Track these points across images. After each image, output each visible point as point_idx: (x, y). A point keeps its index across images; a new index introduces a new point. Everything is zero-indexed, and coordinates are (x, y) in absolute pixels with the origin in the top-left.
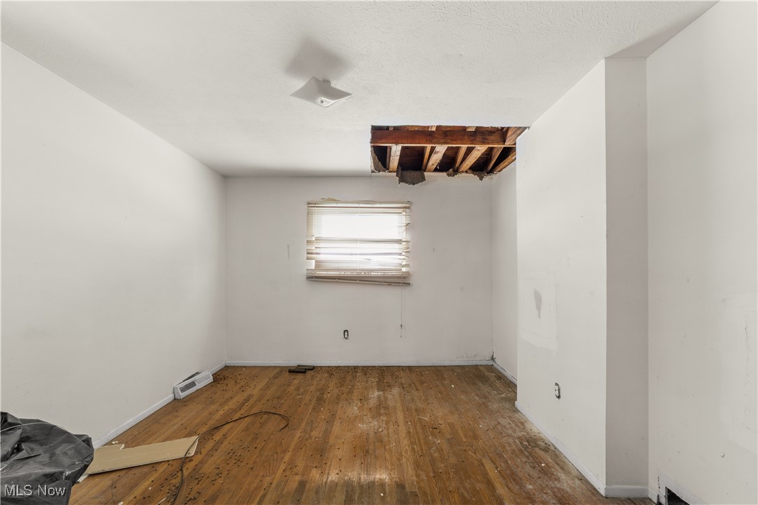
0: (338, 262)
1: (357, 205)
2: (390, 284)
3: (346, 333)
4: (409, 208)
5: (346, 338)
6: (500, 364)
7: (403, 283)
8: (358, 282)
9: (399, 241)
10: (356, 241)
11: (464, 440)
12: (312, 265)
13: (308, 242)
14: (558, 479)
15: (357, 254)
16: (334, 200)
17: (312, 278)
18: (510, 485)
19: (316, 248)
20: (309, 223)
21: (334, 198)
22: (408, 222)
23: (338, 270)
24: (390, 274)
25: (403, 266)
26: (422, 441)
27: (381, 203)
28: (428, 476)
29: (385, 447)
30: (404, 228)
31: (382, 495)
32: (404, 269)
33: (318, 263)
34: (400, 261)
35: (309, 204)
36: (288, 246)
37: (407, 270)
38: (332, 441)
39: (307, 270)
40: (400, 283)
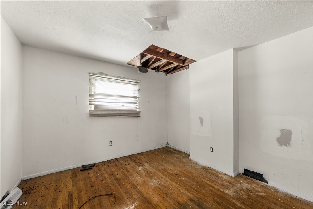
0: (108, 106)
1: (117, 78)
2: (132, 117)
3: (111, 143)
4: (140, 83)
5: (111, 145)
6: (172, 145)
7: (138, 116)
8: (118, 116)
9: (135, 97)
10: (116, 96)
11: (190, 175)
12: (93, 108)
13: (90, 95)
14: (222, 177)
15: (117, 103)
16: (105, 74)
17: (92, 115)
18: (216, 184)
19: (95, 98)
20: (90, 85)
21: (105, 73)
22: (139, 89)
23: (108, 110)
24: (132, 112)
25: (138, 109)
26: (178, 181)
27: (128, 79)
28: (195, 192)
29: (170, 189)
30: (137, 92)
31: (191, 207)
32: (138, 110)
33: (96, 107)
34: (136, 106)
35: (90, 74)
36: (76, 97)
37: (139, 111)
38: (146, 195)
39: (89, 110)
40: (136, 116)
